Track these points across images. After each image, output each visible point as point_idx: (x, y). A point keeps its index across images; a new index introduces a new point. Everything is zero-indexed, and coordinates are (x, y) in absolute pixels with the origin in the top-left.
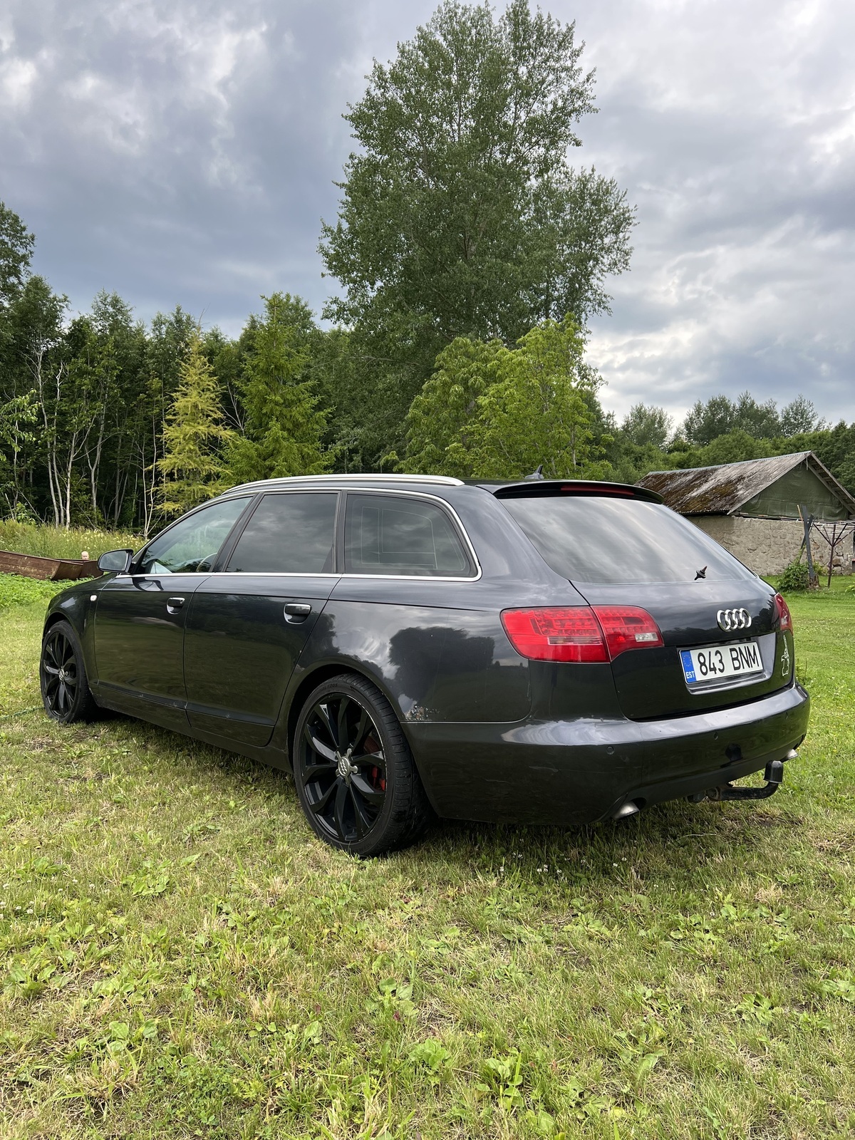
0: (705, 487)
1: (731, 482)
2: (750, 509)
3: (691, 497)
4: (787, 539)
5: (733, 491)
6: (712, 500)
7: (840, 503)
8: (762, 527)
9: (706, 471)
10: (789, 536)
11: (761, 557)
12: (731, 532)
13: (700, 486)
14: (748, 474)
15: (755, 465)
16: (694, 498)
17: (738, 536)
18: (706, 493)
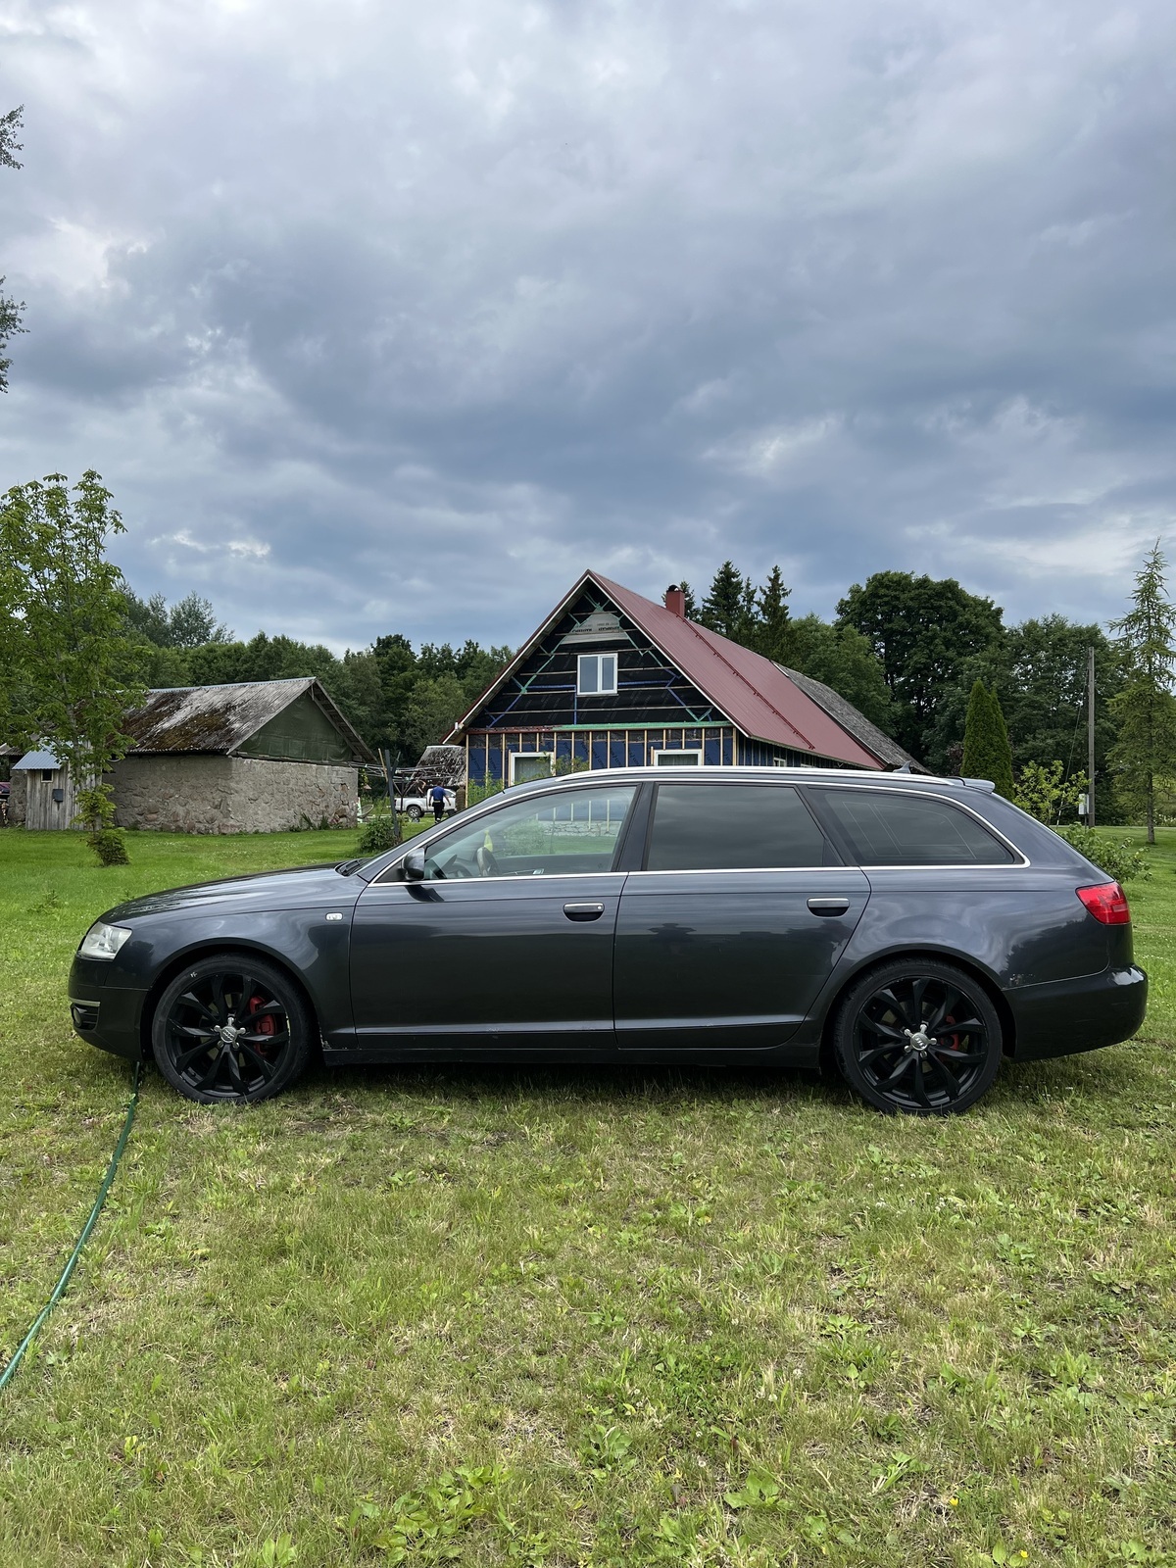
0: (179, 717)
1: (216, 711)
2: (250, 749)
3: (163, 730)
4: (290, 786)
5: (224, 723)
6: (197, 734)
7: (344, 741)
8: (264, 771)
9: (173, 694)
10: (293, 781)
11: (264, 809)
12: (227, 777)
13: (170, 714)
14: (239, 701)
15: (244, 690)
16: (167, 731)
17: (237, 783)
18: (186, 724)
